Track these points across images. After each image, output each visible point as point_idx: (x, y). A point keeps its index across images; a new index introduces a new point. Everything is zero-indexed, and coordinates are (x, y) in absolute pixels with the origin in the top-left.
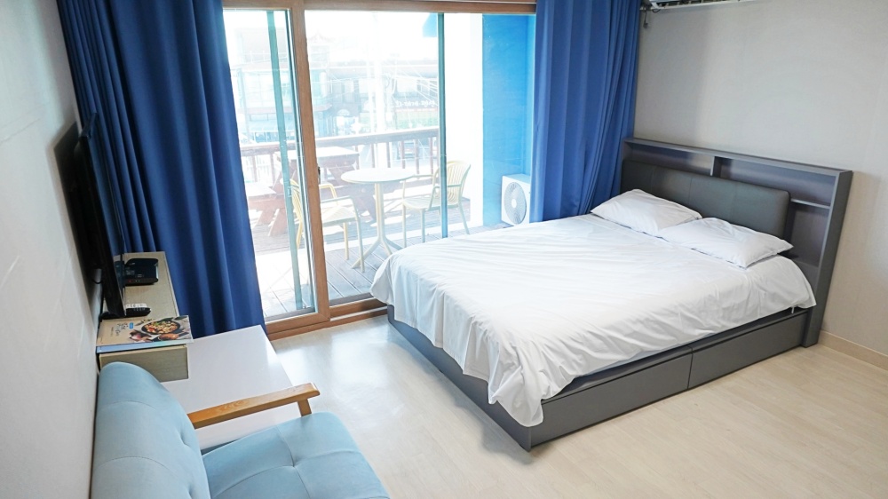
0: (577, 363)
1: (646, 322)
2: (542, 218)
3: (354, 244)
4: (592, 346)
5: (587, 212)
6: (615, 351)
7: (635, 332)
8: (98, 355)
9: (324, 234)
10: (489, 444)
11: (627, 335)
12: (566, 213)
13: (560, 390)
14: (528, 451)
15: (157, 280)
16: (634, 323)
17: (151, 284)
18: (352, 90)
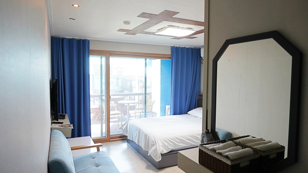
0: (172, 145)
1: (192, 136)
2: (173, 114)
3: (120, 123)
4: (176, 141)
5: (186, 113)
6: (183, 143)
7: (189, 139)
8: (51, 128)
9: (110, 121)
10: (148, 167)
11: (186, 139)
12: (181, 113)
13: (167, 152)
14: (158, 170)
15: (65, 118)
16: (189, 136)
17: (64, 119)
18: (129, 85)
